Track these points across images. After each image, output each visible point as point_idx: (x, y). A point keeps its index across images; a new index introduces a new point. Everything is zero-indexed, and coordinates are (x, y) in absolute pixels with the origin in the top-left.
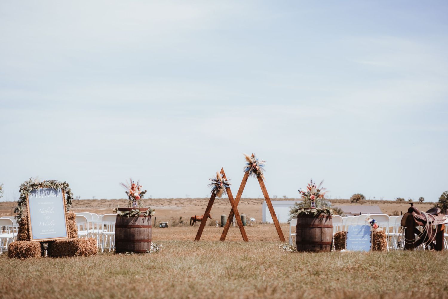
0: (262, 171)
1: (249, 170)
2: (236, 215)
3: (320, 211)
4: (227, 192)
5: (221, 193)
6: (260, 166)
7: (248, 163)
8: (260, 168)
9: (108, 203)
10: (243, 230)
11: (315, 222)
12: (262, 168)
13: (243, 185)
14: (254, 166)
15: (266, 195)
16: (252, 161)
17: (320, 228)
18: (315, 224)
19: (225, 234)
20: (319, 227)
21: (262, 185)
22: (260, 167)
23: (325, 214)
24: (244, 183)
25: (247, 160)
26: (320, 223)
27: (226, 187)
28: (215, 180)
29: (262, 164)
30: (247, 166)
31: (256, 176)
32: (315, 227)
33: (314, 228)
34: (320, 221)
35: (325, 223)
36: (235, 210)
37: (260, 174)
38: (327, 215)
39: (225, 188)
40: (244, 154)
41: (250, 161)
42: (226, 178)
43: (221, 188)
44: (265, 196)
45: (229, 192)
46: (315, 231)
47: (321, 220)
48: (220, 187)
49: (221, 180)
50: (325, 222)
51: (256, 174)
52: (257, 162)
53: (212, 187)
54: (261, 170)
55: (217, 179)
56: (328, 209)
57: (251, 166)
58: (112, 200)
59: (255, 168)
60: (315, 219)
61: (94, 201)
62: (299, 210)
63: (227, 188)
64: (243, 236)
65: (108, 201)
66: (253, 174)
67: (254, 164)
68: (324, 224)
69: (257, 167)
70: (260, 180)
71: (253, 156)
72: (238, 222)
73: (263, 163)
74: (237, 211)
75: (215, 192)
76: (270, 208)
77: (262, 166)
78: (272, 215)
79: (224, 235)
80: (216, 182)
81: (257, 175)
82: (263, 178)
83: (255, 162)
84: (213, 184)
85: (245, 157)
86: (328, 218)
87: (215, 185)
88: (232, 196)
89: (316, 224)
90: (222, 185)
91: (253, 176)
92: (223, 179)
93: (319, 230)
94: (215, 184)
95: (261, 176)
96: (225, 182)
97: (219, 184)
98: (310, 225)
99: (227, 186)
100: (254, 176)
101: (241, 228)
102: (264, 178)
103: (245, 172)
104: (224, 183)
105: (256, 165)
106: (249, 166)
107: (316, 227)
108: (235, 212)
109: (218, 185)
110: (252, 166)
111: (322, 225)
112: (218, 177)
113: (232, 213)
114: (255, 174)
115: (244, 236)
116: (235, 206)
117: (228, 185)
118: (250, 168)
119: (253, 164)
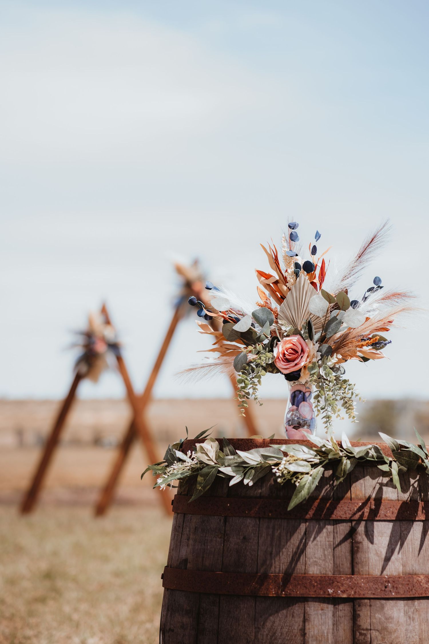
3: (347, 464)
11: (301, 551)
17: (345, 609)
18: (300, 567)
20: (335, 601)
23: (391, 484)
26: (347, 565)
32: (304, 599)
33: (297, 609)
34: (346, 546)
35: (387, 559)
38: (406, 497)
46: (303, 633)
47: (352, 533)
50: (383, 551)
56: (413, 448)
60: (303, 527)
62: (179, 454)
68: (376, 571)
86: (412, 520)
89: (314, 570)
93: (335, 624)
98: (265, 577)
107: (312, 594)
111: (362, 583)
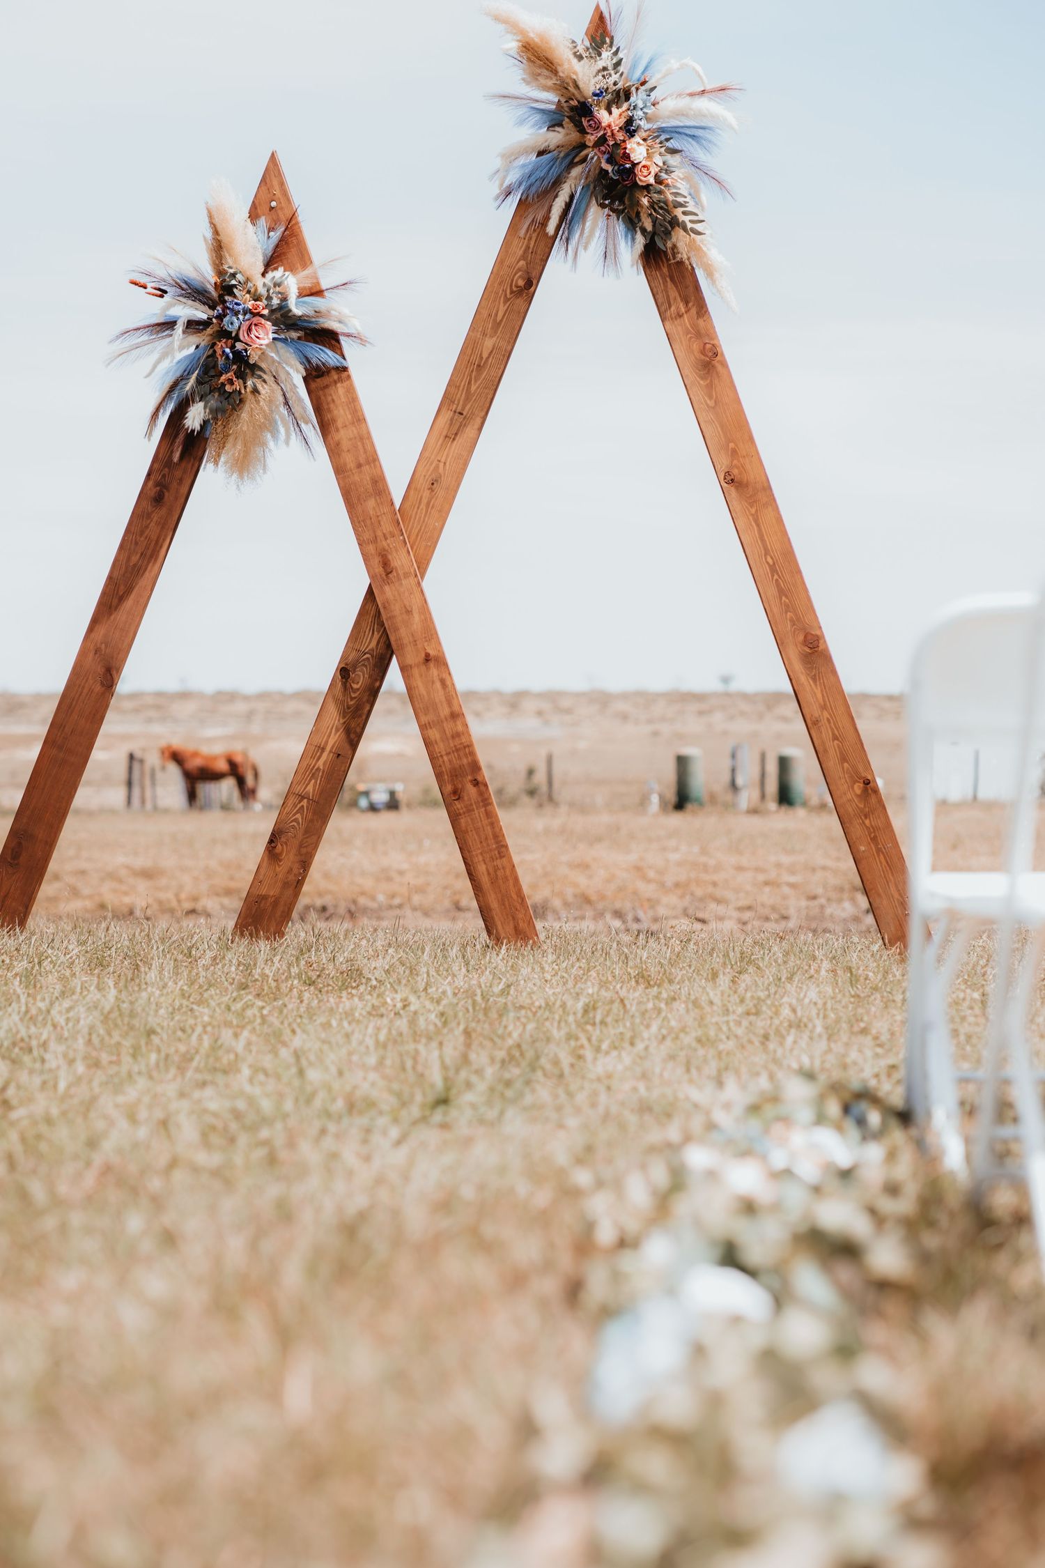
0: (695, 196)
1: (557, 183)
2: (412, 658)
4: (318, 409)
5: (262, 427)
6: (666, 137)
7: (549, 99)
8: (673, 160)
9: (241, 707)
10: (479, 813)
12: (695, 165)
13: (489, 343)
14: (602, 140)
15: (734, 452)
16: (588, 77)
19: (289, 858)
21: (696, 346)
22: (673, 151)
24: (497, 325)
25: (535, 76)
27: (306, 361)
28: (194, 292)
29: (701, 115)
30: (534, 134)
31: (629, 250)
36: (396, 609)
37: (675, 223)
39: (296, 377)
40: (498, 19)
41: (566, 87)
42: (304, 260)
43: (254, 368)
44: (724, 462)
45: (340, 414)
48: (244, 365)
49: (260, 284)
51: (632, 223)
52: (637, 98)
53: (166, 364)
54: (683, 188)
55: (209, 277)
57: (575, 136)
58: (263, 696)
59: (618, 155)
61: (185, 696)
63: (316, 375)
64: (485, 880)
65: (246, 698)
66: (596, 221)
67: (610, 119)
69: (637, 150)
70: (673, 293)
71: (600, 34)
72: (434, 734)
73: (703, 104)
74: (416, 618)
75: (195, 416)
76: (772, 591)
77: (694, 134)
78: (798, 666)
79: (282, 869)
80: (201, 313)
81: (640, 240)
82: (700, 274)
83: (623, 95)
84: (170, 325)
85: (513, 45)
87: (195, 339)
88: (373, 459)
90: (263, 338)
91: (596, 245)
92: (278, 274)
94: (193, 326)
95: (683, 253)
96: (297, 311)
97: (233, 323)
99: (327, 356)
100: (608, 255)
101: (457, 794)
102: (710, 274)
103: (513, 202)
104: (284, 320)
105: (629, 128)
106: (556, 137)
108: (403, 632)
109: (224, 334)
110: (591, 139)
112: (219, 248)
113: (371, 642)
114: (620, 227)
115: (494, 881)
116: (401, 560)
117: (329, 338)
118: (572, 165)
119: (603, 116)
